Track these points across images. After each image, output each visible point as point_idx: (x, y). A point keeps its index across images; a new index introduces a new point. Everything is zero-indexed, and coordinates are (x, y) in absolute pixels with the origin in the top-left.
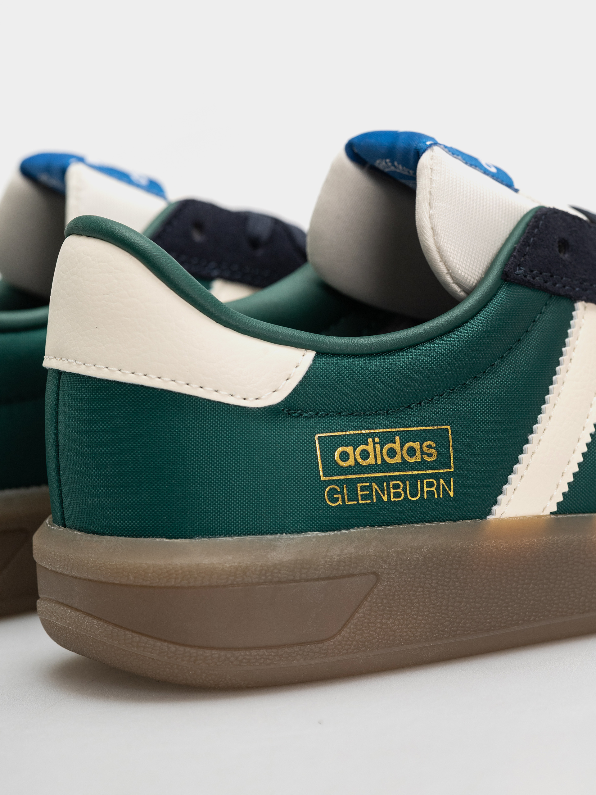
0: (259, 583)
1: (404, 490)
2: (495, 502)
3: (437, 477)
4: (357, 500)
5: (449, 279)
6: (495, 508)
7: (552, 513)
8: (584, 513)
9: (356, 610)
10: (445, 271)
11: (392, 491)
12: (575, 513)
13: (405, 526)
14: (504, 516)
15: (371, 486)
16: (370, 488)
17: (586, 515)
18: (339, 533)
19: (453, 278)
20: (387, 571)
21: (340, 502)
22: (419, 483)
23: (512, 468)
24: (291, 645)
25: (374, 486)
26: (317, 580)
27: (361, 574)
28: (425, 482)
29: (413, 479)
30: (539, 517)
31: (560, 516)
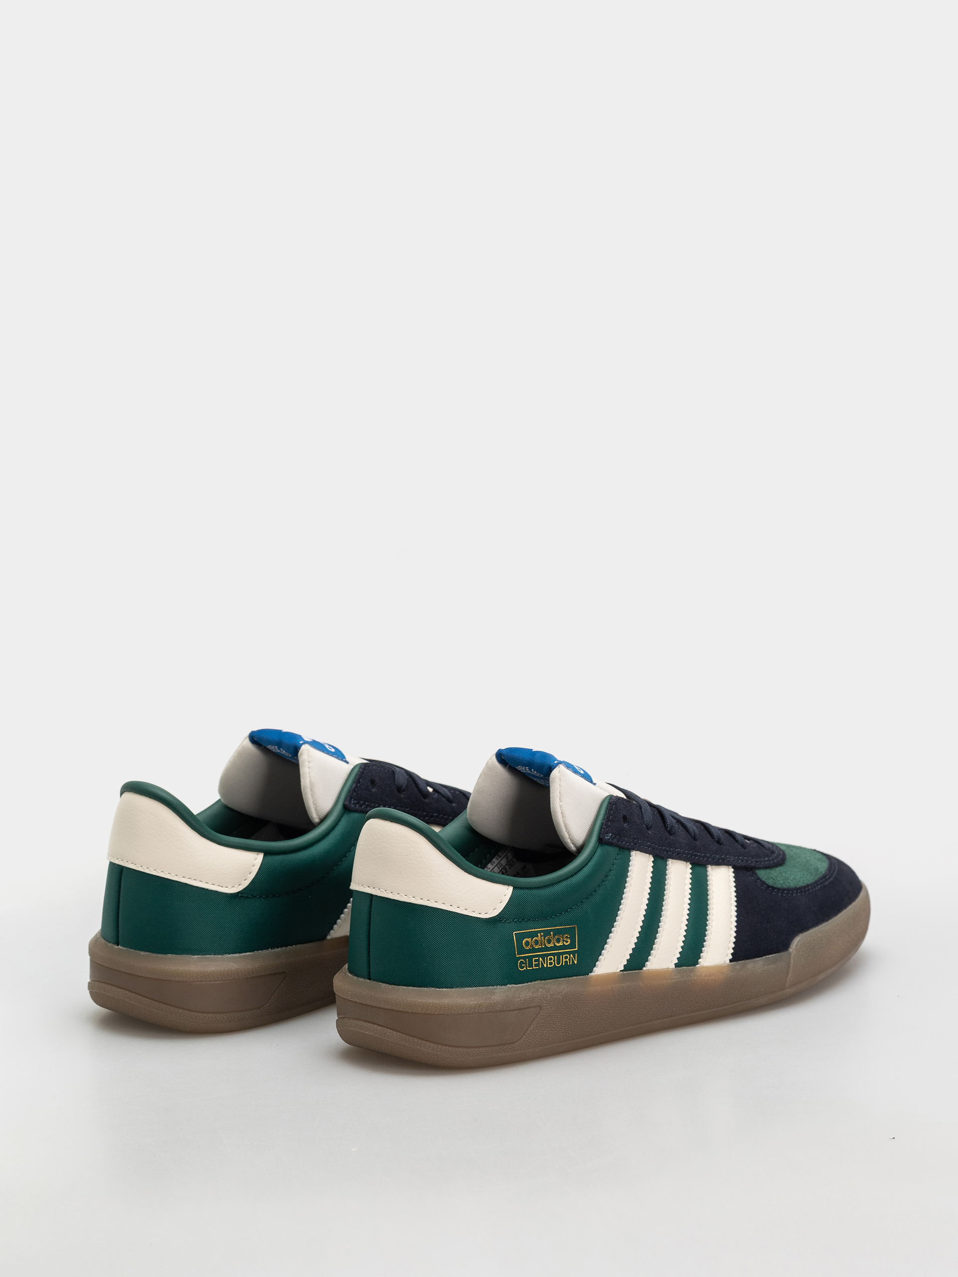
0: (486, 1013)
1: (554, 961)
2: (595, 966)
3: (569, 953)
4: (533, 967)
5: (569, 841)
6: (595, 969)
7: (621, 971)
8: (636, 970)
9: (529, 1026)
10: (568, 837)
11: (549, 962)
12: (632, 970)
13: (554, 980)
14: (599, 973)
15: (539, 959)
16: (538, 960)
17: (637, 971)
18: (524, 985)
19: (571, 840)
20: (545, 1005)
21: (525, 969)
22: (561, 956)
23: (604, 947)
24: (498, 1045)
25: (541, 959)
26: (513, 1010)
27: (533, 1007)
28: (564, 956)
29: (558, 955)
30: (615, 973)
31: (625, 972)
